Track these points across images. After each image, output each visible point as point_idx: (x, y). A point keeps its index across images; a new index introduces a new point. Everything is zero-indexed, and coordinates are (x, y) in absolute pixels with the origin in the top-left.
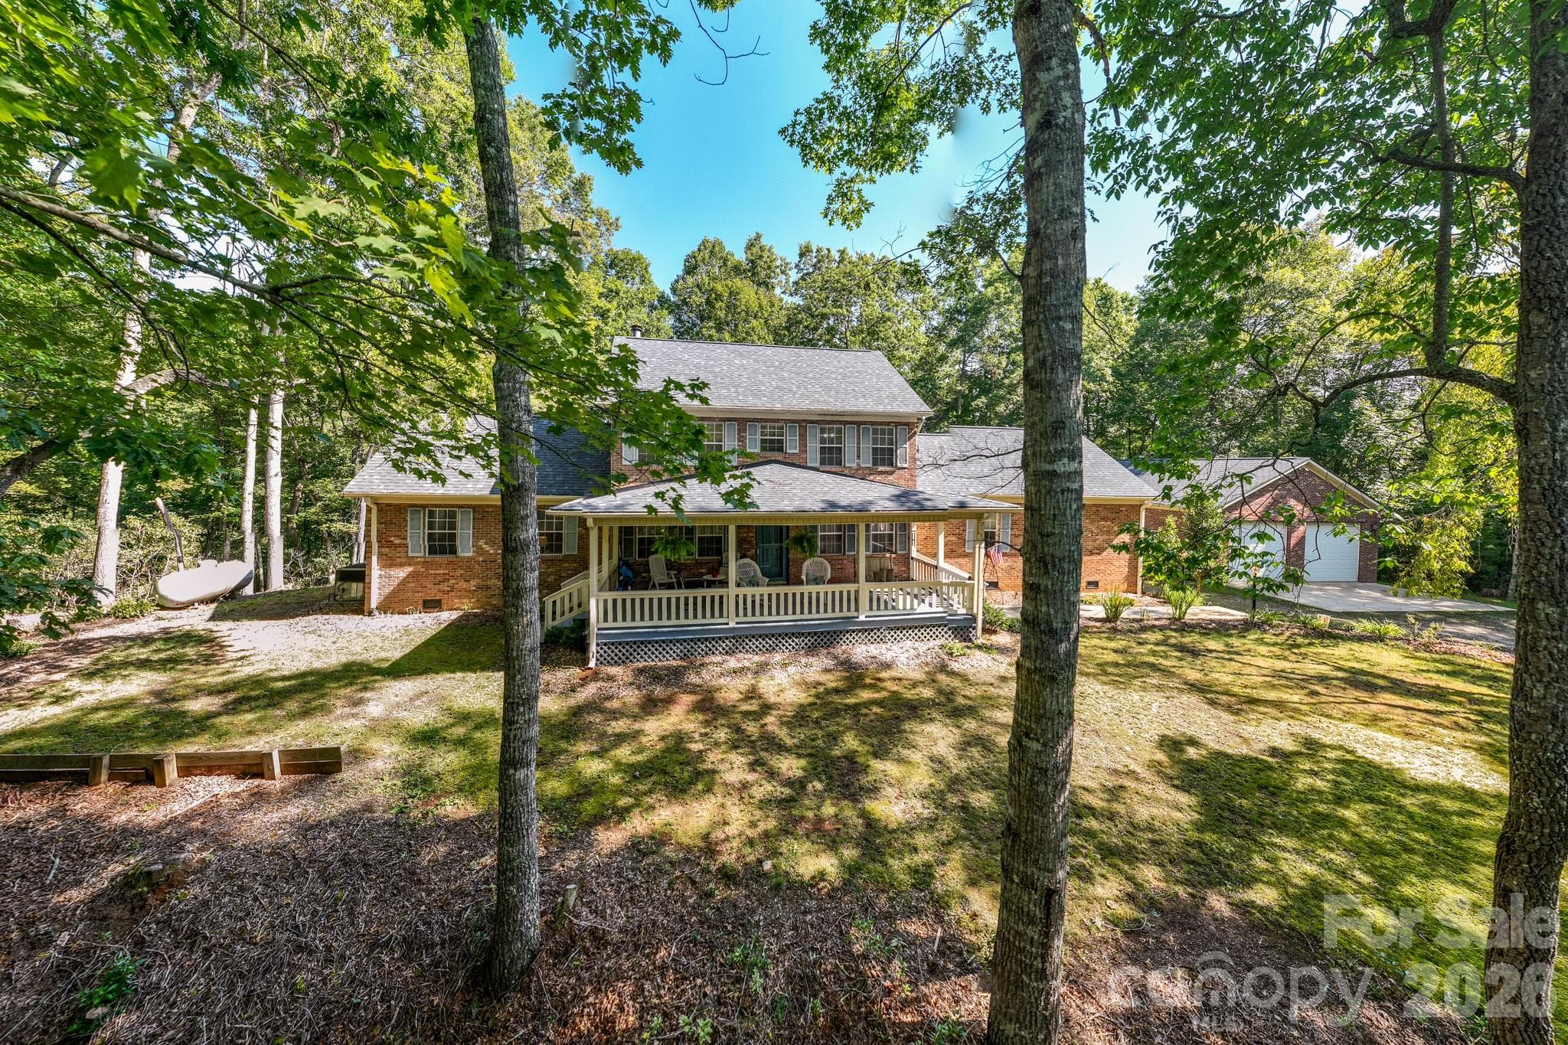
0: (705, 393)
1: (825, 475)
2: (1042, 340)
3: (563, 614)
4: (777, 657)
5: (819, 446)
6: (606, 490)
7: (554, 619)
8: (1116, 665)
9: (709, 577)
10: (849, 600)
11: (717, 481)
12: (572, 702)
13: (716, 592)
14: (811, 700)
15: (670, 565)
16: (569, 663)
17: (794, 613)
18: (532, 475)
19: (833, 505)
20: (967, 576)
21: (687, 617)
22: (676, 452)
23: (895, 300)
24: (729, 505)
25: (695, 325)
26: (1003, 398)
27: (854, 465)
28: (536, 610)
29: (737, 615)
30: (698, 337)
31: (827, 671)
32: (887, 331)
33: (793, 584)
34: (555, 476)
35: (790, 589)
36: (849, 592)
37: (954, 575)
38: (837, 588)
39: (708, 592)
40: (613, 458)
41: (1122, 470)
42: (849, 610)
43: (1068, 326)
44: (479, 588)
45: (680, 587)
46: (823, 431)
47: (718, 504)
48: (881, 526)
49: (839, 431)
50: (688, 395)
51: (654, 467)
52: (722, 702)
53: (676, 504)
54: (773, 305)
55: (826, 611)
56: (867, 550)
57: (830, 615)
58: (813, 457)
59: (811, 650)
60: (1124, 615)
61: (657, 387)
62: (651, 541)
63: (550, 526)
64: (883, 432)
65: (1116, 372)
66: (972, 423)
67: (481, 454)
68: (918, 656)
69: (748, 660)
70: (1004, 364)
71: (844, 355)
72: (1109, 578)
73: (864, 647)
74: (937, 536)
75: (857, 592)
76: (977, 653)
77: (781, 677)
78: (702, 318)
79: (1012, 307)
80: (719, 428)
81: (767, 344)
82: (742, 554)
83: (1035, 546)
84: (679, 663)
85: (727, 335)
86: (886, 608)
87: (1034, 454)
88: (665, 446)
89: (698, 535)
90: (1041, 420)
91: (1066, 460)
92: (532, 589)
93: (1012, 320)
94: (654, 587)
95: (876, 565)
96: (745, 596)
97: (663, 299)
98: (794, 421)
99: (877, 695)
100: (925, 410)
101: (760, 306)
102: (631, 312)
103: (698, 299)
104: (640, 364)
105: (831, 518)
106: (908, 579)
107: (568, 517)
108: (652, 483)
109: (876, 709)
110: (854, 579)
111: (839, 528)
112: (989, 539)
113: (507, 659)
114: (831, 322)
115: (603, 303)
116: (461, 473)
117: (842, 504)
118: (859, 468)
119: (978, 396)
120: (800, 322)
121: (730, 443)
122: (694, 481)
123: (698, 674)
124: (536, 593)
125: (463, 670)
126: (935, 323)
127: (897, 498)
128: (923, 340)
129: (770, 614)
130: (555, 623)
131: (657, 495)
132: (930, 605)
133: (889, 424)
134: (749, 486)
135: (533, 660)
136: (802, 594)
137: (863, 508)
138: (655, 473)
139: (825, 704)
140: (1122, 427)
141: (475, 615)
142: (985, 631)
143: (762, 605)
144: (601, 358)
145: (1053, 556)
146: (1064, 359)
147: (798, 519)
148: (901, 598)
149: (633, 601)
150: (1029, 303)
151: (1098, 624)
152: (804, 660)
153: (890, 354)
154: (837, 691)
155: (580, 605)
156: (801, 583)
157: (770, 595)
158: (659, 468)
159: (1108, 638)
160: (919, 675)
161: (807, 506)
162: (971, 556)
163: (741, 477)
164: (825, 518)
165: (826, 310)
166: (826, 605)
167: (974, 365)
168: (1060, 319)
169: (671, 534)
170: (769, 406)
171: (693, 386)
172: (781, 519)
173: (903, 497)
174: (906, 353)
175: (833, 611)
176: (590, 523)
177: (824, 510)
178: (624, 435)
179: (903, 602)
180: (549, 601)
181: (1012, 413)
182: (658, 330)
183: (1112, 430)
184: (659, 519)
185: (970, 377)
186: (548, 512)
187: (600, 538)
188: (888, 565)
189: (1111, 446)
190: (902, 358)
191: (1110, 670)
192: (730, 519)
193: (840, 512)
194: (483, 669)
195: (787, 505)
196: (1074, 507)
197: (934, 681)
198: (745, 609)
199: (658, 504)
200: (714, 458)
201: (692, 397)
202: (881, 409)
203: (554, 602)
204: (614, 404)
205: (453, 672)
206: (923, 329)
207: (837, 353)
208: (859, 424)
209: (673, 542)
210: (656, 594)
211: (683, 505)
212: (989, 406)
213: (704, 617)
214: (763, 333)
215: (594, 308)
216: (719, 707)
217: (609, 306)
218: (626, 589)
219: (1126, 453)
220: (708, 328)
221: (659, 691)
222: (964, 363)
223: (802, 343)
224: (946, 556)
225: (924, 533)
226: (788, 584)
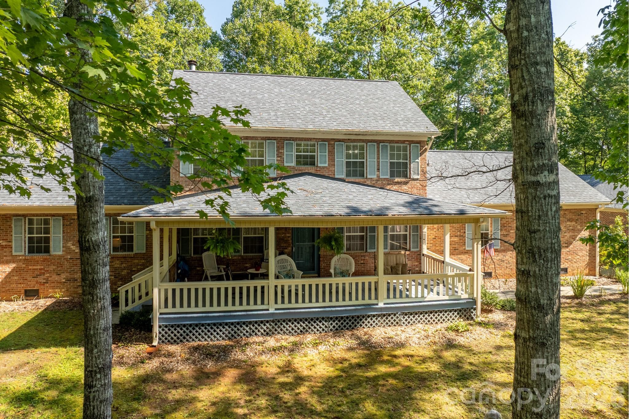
0: (246, 118)
1: (350, 185)
2: (524, 80)
3: (133, 301)
4: (309, 338)
5: (345, 160)
6: (165, 198)
7: (127, 305)
8: (583, 331)
9: (252, 271)
10: (370, 289)
11: (257, 190)
12: (141, 371)
13: (259, 283)
14: (337, 373)
15: (220, 261)
16: (140, 340)
17: (324, 301)
18: (100, 188)
19: (355, 210)
20: (468, 268)
21: (234, 304)
22: (222, 166)
23: (409, 38)
24: (267, 211)
25: (241, 60)
26: (490, 129)
27: (375, 177)
28: (108, 297)
29: (276, 303)
30: (244, 70)
31: (351, 349)
32: (403, 65)
33: (324, 276)
34: (126, 189)
35: (321, 281)
36: (370, 283)
37: (458, 268)
38: (360, 279)
39: (252, 283)
40: (172, 171)
41: (582, 182)
42: (370, 298)
43: (543, 69)
44: (68, 280)
45: (228, 279)
46: (348, 148)
47: (259, 210)
48: (397, 227)
49: (362, 148)
50: (232, 120)
51: (205, 179)
52: (263, 375)
53: (223, 211)
54: (307, 43)
55: (350, 299)
56: (385, 248)
57: (354, 302)
58: (341, 171)
59: (337, 332)
60: (588, 292)
61: (207, 113)
62: (204, 241)
63: (123, 230)
64: (399, 149)
65: (573, 110)
66: (466, 149)
67: (57, 172)
68: (427, 337)
69: (287, 340)
70: (489, 103)
71: (366, 85)
72: (575, 265)
73: (382, 329)
74: (444, 236)
75: (376, 283)
76: (478, 328)
77: (312, 354)
78: (247, 54)
79: (493, 60)
80: (261, 145)
81: (301, 76)
82: (280, 251)
83: (525, 241)
84: (228, 342)
85: (267, 68)
86: (401, 296)
87: (522, 169)
88: (214, 162)
89: (243, 235)
90: (526, 142)
91: (546, 173)
92: (104, 280)
93: (494, 69)
94: (206, 279)
95: (393, 261)
96: (283, 287)
97: (215, 38)
98: (324, 140)
99: (392, 369)
100: (435, 130)
101: (296, 44)
102: (188, 49)
103: (244, 38)
104: (193, 95)
105: (354, 221)
106: (420, 272)
107: (137, 222)
108: (203, 192)
109: (392, 381)
110: (375, 272)
111: (362, 229)
112: (485, 239)
113: (86, 336)
114: (356, 56)
115: (164, 42)
116: (42, 188)
117: (365, 209)
118: (379, 179)
119: (470, 128)
120: (329, 57)
121: (270, 158)
122: (239, 190)
123: (243, 351)
124: (108, 284)
125: (56, 345)
126: (442, 58)
127: (409, 204)
128: (433, 72)
129: (304, 301)
130: (128, 308)
131: (207, 202)
132: (438, 294)
133: (404, 142)
134: (283, 195)
135: (106, 337)
136: (331, 285)
137: (381, 213)
138: (205, 184)
139: (349, 377)
140: (579, 150)
141: (65, 302)
142: (483, 311)
143: (297, 294)
144: (161, 91)
145: (539, 248)
146: (542, 95)
147: (327, 222)
148: (413, 288)
149: (189, 290)
150: (513, 51)
151: (568, 301)
152: (332, 340)
153: (406, 83)
154: (359, 366)
155: (147, 294)
156: (330, 275)
157: (304, 286)
158: (209, 180)
159: (577, 311)
160: (427, 353)
161: (335, 211)
162: (470, 252)
163: (277, 187)
164: (350, 221)
165: (351, 47)
166: (350, 294)
167: (466, 104)
168: (537, 64)
169: (220, 234)
170: (303, 127)
171: (237, 113)
172: (313, 222)
173: (414, 204)
174: (418, 83)
175: (357, 299)
176: (153, 225)
177: (348, 215)
178: (181, 153)
179: (416, 291)
180: (122, 290)
181: (497, 142)
182: (211, 64)
183: (572, 153)
184: (211, 222)
185: (463, 114)
186: (120, 218)
187: (162, 238)
188: (403, 260)
189: (572, 164)
190: (415, 87)
191: (578, 335)
192: (270, 222)
193: (362, 216)
194: (72, 345)
195: (317, 211)
196: (554, 209)
197: (440, 357)
198: (283, 297)
199: (208, 210)
200: (254, 172)
201: (236, 121)
202: (397, 129)
203: (127, 292)
204: (171, 127)
205: (48, 347)
206: (432, 62)
207: (360, 83)
208: (378, 142)
209: (222, 241)
210: (208, 285)
211: (229, 211)
212: (479, 136)
213: (248, 304)
214: (299, 66)
215: (156, 46)
216: (260, 379)
217: (169, 44)
218: (183, 280)
219: (583, 170)
220: (252, 63)
221: (210, 365)
222: (459, 102)
223: (331, 75)
224: (452, 254)
225: (434, 233)
226: (319, 276)
